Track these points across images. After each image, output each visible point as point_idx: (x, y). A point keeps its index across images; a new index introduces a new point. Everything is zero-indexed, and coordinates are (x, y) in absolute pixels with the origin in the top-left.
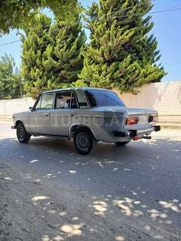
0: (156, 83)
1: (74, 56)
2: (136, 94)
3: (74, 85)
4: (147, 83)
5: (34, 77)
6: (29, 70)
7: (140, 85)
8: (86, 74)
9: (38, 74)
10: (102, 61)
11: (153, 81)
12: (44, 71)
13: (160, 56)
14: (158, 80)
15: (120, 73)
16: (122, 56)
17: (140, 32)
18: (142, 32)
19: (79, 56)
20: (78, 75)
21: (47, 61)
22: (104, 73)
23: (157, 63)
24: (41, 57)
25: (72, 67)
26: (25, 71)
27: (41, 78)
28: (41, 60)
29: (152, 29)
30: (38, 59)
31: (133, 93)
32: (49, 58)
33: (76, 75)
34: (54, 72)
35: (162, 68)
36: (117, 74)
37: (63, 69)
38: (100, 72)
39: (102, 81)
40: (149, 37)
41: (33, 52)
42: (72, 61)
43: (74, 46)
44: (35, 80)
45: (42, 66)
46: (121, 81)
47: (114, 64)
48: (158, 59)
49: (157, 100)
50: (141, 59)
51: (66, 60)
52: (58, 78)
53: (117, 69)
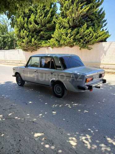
0: (103, 43)
1: (49, 22)
2: (90, 50)
3: (49, 42)
4: (97, 42)
5: (23, 36)
6: (20, 31)
7: (93, 44)
8: (57, 35)
9: (26, 34)
10: (68, 27)
11: (102, 41)
12: (29, 32)
13: (106, 24)
14: (105, 40)
15: (80, 35)
16: (81, 23)
17: (94, 6)
18: (95, 6)
19: (53, 22)
20: (52, 35)
21: (31, 25)
22: (69, 35)
23: (104, 28)
24: (27, 22)
25: (47, 29)
26: (17, 32)
27: (27, 37)
28: (27, 24)
29: (102, 4)
30: (25, 24)
31: (88, 49)
32: (33, 23)
33: (51, 35)
34: (36, 33)
35: (107, 32)
36: (78, 36)
37: (42, 31)
38: (67, 34)
39: (68, 41)
40: (100, 10)
41: (22, 19)
42: (48, 25)
43: (49, 15)
44: (24, 38)
45: (28, 29)
46: (80, 41)
47: (76, 29)
48: (105, 25)
49: (103, 54)
50: (94, 25)
51: (44, 24)
52: (39, 37)
53: (78, 33)
